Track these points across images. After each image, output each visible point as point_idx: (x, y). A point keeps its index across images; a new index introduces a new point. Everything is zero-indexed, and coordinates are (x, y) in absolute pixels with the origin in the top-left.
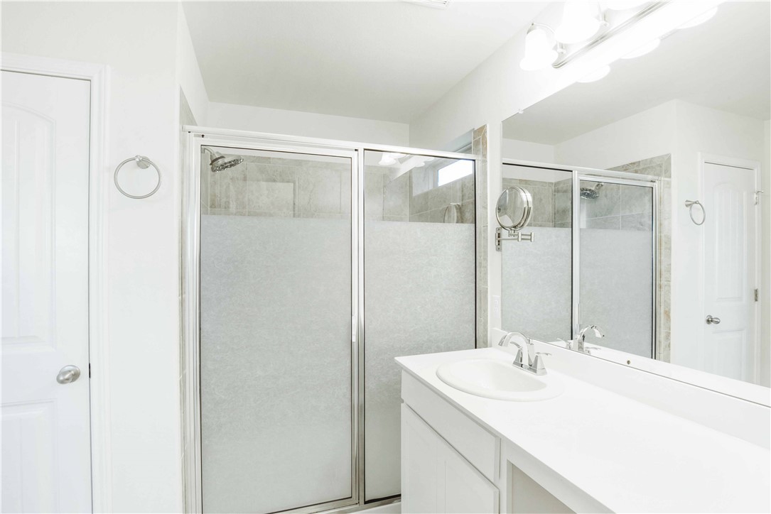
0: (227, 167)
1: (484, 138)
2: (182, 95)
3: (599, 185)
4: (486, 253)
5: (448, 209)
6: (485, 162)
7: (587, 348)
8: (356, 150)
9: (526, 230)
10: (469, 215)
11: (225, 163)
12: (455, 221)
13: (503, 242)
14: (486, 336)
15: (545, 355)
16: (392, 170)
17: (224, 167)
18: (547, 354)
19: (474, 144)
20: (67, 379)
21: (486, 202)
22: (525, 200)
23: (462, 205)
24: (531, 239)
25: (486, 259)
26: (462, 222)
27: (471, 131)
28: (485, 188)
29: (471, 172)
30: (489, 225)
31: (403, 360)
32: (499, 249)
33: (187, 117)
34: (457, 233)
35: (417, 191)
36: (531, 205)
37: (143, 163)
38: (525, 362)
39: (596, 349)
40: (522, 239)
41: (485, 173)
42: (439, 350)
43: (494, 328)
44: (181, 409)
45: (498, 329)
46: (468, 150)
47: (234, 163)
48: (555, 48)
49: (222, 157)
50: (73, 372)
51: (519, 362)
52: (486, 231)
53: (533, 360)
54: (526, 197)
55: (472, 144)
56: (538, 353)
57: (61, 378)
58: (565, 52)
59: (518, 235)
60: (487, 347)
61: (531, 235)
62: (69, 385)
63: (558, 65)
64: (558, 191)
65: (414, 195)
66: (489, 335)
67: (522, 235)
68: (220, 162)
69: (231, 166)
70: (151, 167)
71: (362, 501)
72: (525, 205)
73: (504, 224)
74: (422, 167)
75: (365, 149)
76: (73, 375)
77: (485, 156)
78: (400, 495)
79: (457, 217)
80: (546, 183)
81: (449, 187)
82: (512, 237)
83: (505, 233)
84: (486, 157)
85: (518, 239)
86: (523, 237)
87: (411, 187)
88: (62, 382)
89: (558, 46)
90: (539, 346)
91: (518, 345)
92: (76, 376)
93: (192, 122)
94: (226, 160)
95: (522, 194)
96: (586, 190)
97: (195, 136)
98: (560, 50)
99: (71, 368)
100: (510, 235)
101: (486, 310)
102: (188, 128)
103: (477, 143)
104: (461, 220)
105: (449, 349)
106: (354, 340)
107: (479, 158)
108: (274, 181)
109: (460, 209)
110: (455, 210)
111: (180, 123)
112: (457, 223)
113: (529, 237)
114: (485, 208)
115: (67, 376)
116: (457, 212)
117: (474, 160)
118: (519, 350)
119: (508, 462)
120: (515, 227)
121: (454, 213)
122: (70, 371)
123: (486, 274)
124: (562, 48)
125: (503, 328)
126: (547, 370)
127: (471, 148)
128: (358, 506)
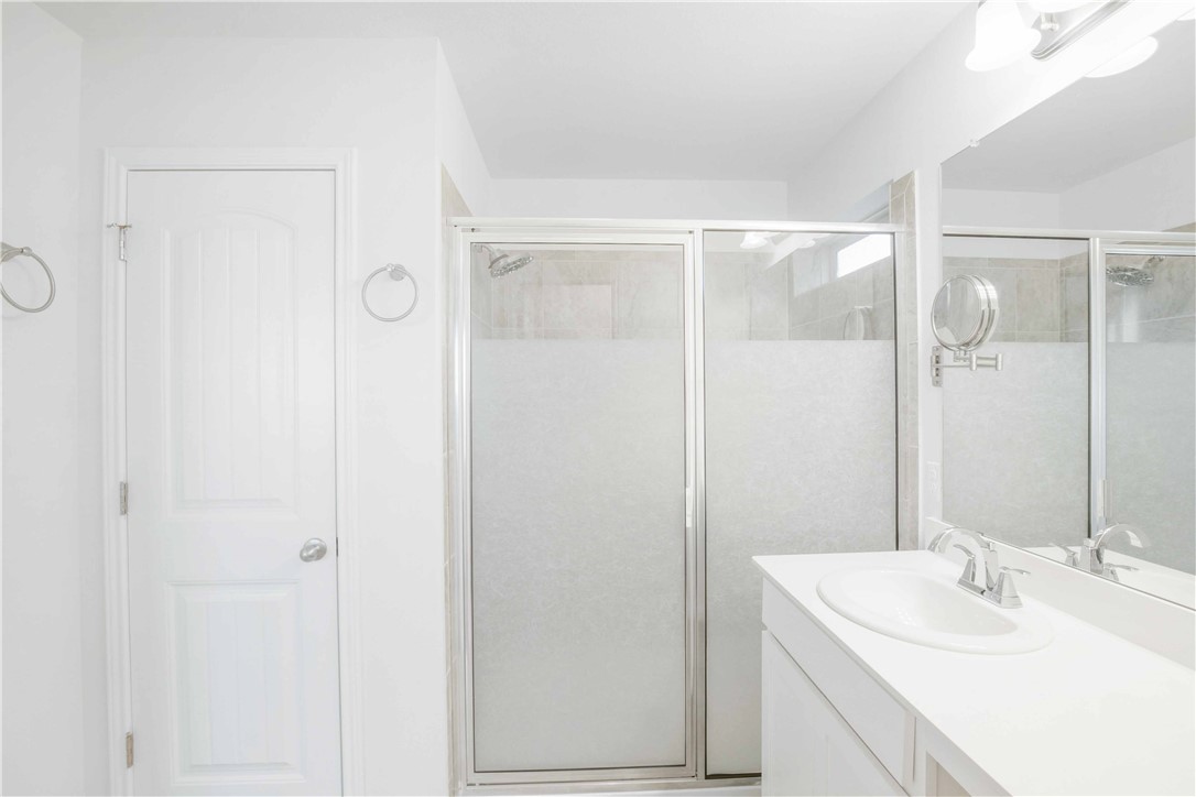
0: (511, 270)
1: (911, 194)
2: (445, 174)
3: (1154, 260)
4: (914, 388)
5: (850, 317)
6: (911, 234)
7: (1110, 565)
8: (690, 232)
9: (988, 349)
10: (885, 325)
11: (508, 265)
12: (862, 335)
13: (945, 372)
14: (916, 529)
15: (1018, 573)
16: (759, 256)
17: (507, 269)
18: (1022, 572)
19: (893, 205)
20: (311, 556)
21: (914, 304)
22: (983, 296)
23: (874, 309)
24: (996, 366)
25: (915, 400)
26: (874, 338)
27: (887, 185)
28: (913, 279)
29: (888, 253)
30: (920, 342)
31: (766, 562)
32: (937, 383)
33: (454, 204)
34: (862, 358)
35: (801, 289)
36: (995, 307)
37: (398, 273)
38: (981, 582)
39: (1128, 568)
40: (978, 366)
41: (912, 254)
42: (830, 549)
43: (928, 518)
44: (446, 608)
45: (936, 519)
46: (881, 217)
47: (521, 263)
48: (1037, 24)
49: (505, 256)
50: (318, 548)
51: (967, 581)
52: (914, 351)
53: (995, 579)
54: (987, 292)
55: (890, 208)
56: (1005, 568)
57: (305, 554)
58: (1057, 27)
59: (970, 359)
60: (917, 549)
61: (996, 359)
62: (314, 564)
63: (1043, 53)
64: (1068, 274)
65: (796, 294)
66: (920, 530)
67: (978, 358)
68: (502, 262)
69: (517, 267)
70: (406, 277)
71: (701, 773)
72: (984, 307)
73: (946, 341)
74: (808, 249)
75: (704, 230)
76: (318, 551)
77: (911, 224)
78: (759, 775)
79: (866, 329)
80: (1043, 261)
81: (852, 278)
82: (961, 363)
83: (947, 357)
84: (914, 227)
85: (970, 367)
86: (980, 362)
87: (791, 282)
88: (307, 559)
89: (1043, 19)
90: (1007, 554)
91: (968, 552)
92: (321, 553)
93: (464, 211)
94: (510, 260)
95: (980, 288)
96: (1126, 270)
97: (463, 231)
98: (1045, 26)
99: (317, 542)
100: (956, 358)
101: (915, 487)
102: (455, 220)
103: (897, 204)
104: (872, 334)
105: (847, 549)
106: (689, 524)
107: (900, 229)
108: (580, 283)
109: (870, 316)
110: (862, 318)
111: (443, 215)
112: (865, 339)
113: (993, 362)
114: (913, 312)
115: (311, 552)
116: (865, 322)
117: (893, 234)
118: (970, 560)
119: (929, 757)
120: (967, 344)
121: (860, 321)
122: (315, 546)
123: (915, 424)
124: (1052, 21)
125: (945, 518)
126: (1023, 598)
127: (887, 214)
128: (694, 780)
